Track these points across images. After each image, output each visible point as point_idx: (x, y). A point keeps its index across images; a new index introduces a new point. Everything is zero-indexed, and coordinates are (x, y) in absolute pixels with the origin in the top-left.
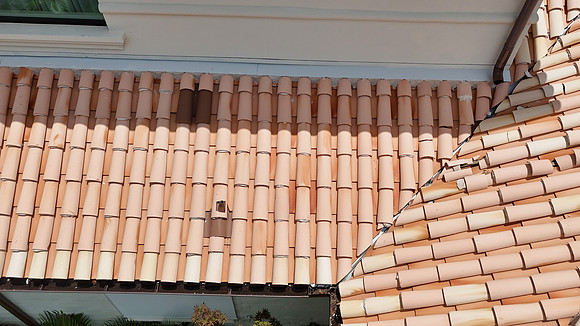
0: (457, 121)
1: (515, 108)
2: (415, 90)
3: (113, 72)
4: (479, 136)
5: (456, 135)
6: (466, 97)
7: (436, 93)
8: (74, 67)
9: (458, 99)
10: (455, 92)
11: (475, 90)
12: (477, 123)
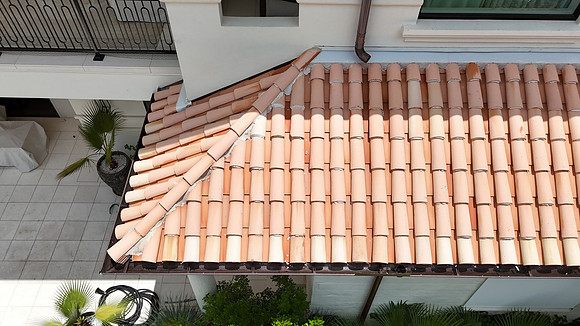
3: (557, 66)
8: (521, 62)
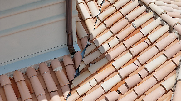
0: (58, 85)
1: (88, 65)
2: (26, 74)
4: (75, 90)
5: (61, 94)
6: (58, 68)
7: (39, 72)
9: (54, 71)
10: (50, 67)
11: (62, 62)
12: (71, 82)
